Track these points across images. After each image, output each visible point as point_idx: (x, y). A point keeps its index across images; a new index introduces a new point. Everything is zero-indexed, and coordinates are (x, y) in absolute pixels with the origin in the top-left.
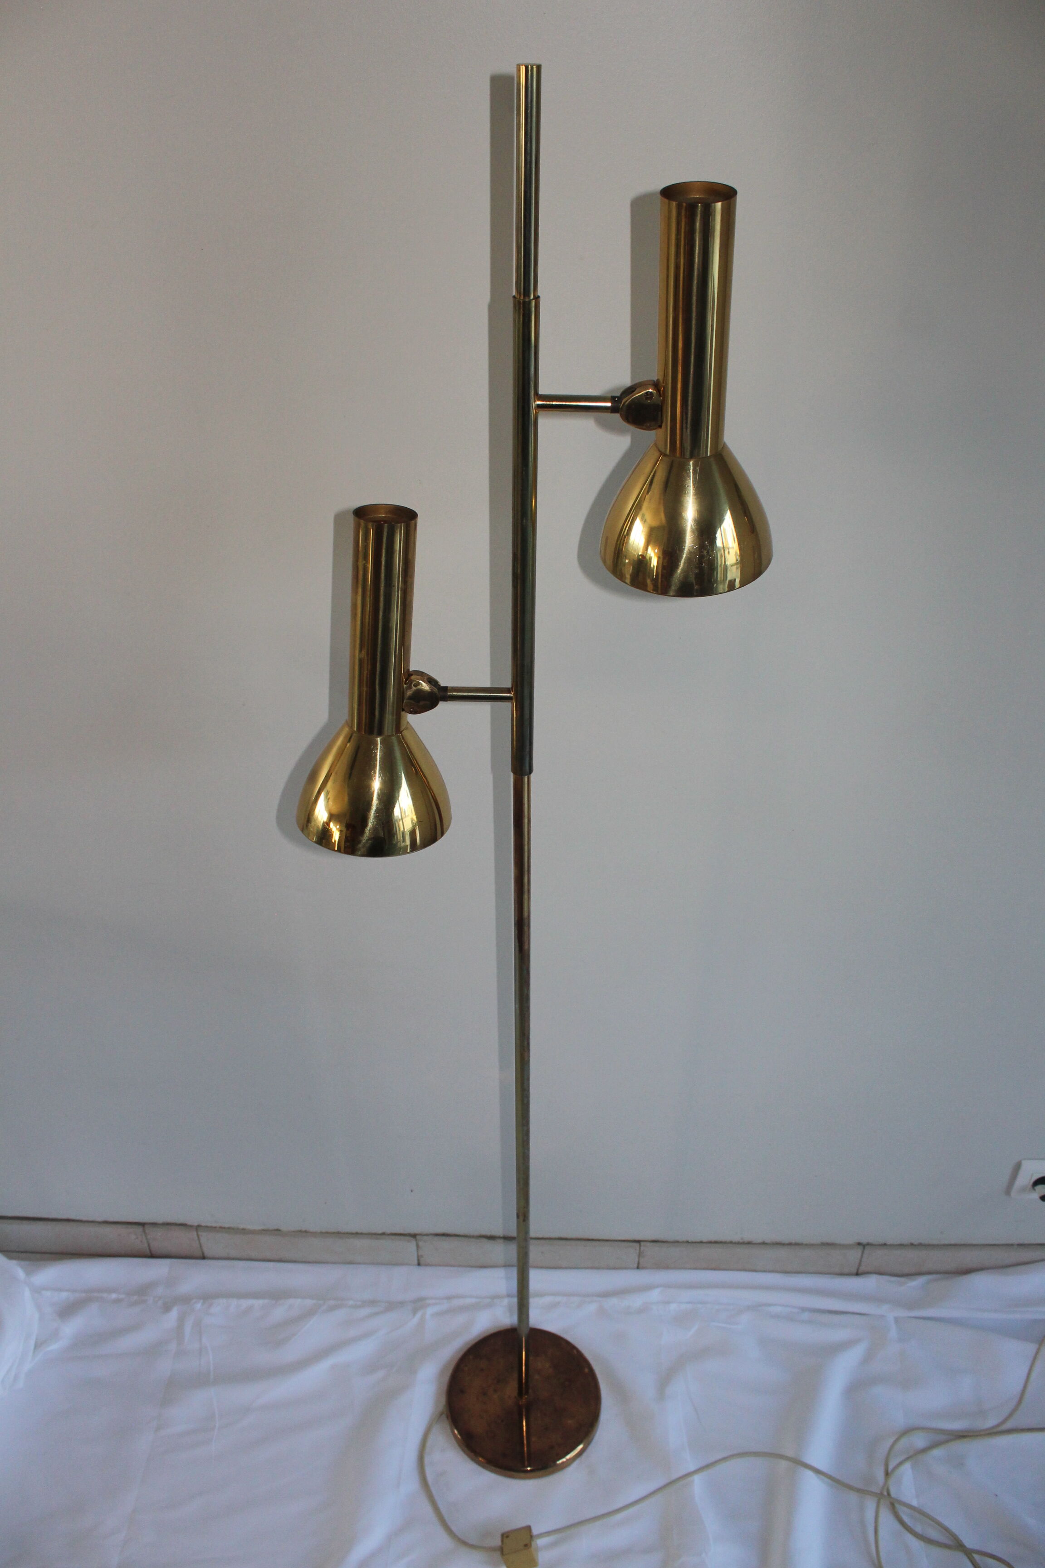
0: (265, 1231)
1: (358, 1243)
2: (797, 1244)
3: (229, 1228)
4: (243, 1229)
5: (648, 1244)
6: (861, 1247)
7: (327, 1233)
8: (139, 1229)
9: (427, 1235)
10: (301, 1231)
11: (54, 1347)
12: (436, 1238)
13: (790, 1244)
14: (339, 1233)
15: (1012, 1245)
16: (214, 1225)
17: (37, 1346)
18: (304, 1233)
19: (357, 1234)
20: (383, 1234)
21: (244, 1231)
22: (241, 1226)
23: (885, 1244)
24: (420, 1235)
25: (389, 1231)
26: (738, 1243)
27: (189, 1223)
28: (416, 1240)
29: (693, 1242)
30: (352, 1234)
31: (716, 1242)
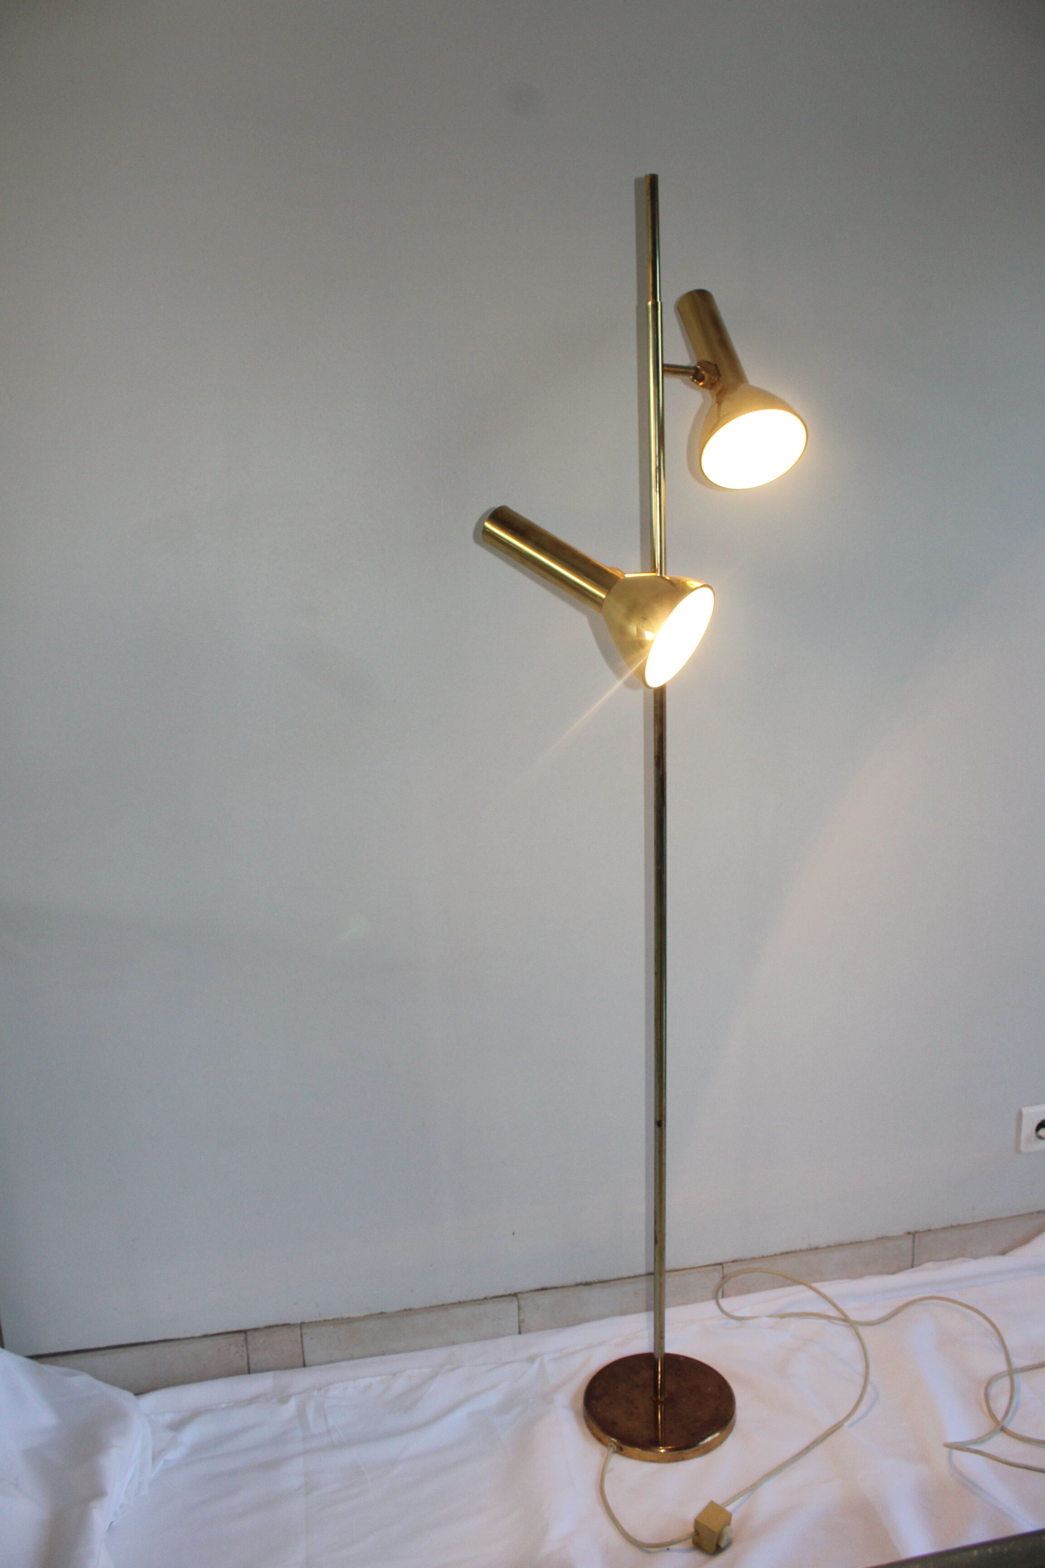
0: (371, 1316)
2: (857, 1243)
3: (333, 1320)
4: (348, 1318)
5: (730, 1264)
6: (911, 1236)
7: (431, 1307)
8: (241, 1337)
9: (527, 1292)
10: (405, 1310)
11: (174, 1455)
12: (536, 1293)
13: (851, 1243)
14: (443, 1305)
15: (1031, 1214)
16: (319, 1319)
17: (156, 1456)
18: (408, 1312)
19: (460, 1303)
20: (486, 1298)
21: (349, 1320)
22: (346, 1315)
23: (930, 1230)
24: (520, 1293)
25: (491, 1295)
26: (807, 1250)
27: (292, 1322)
28: (518, 1300)
29: (767, 1257)
30: (454, 1304)
31: (788, 1253)
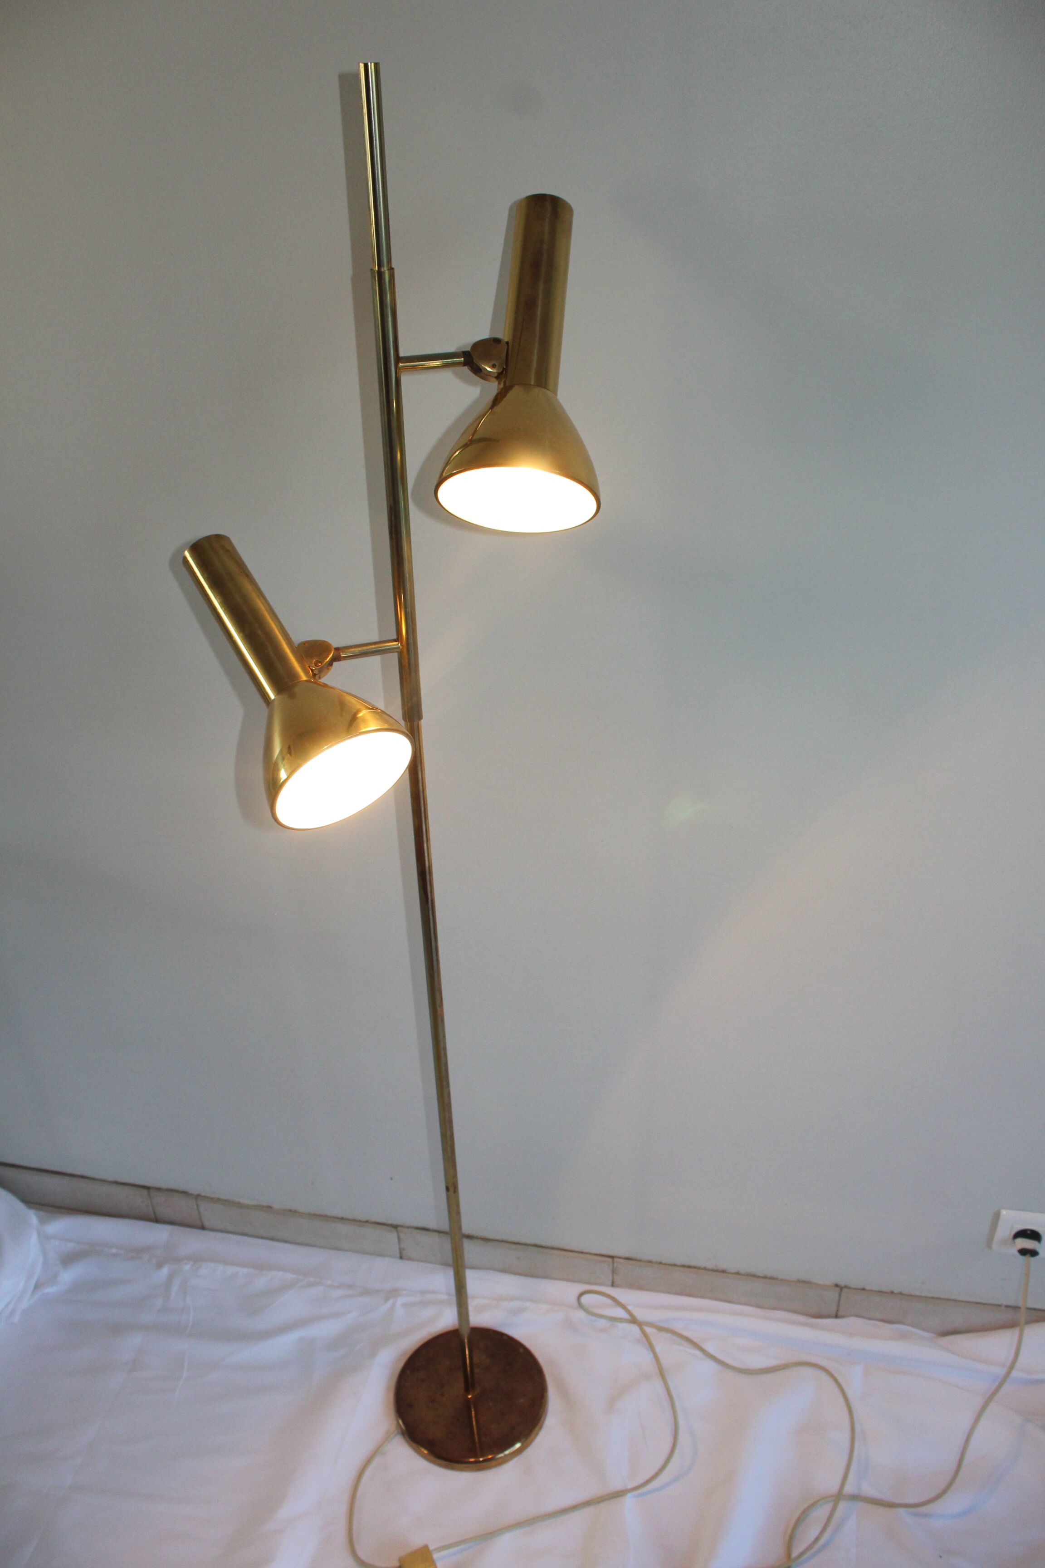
0: (259, 1207)
1: (343, 1228)
2: (772, 1278)
3: (225, 1200)
4: (239, 1203)
5: (622, 1261)
6: (838, 1289)
7: (315, 1215)
8: (145, 1192)
9: (408, 1227)
10: (291, 1210)
11: (50, 1290)
12: (418, 1231)
13: (765, 1277)
14: (326, 1216)
15: (999, 1306)
16: (212, 1196)
17: (37, 1287)
18: (293, 1212)
19: (342, 1219)
20: (367, 1222)
21: (239, 1205)
22: (237, 1199)
23: (864, 1289)
24: (402, 1226)
25: (373, 1219)
26: (713, 1270)
27: (190, 1192)
28: (397, 1231)
29: (665, 1264)
30: (338, 1218)
31: (689, 1267)
